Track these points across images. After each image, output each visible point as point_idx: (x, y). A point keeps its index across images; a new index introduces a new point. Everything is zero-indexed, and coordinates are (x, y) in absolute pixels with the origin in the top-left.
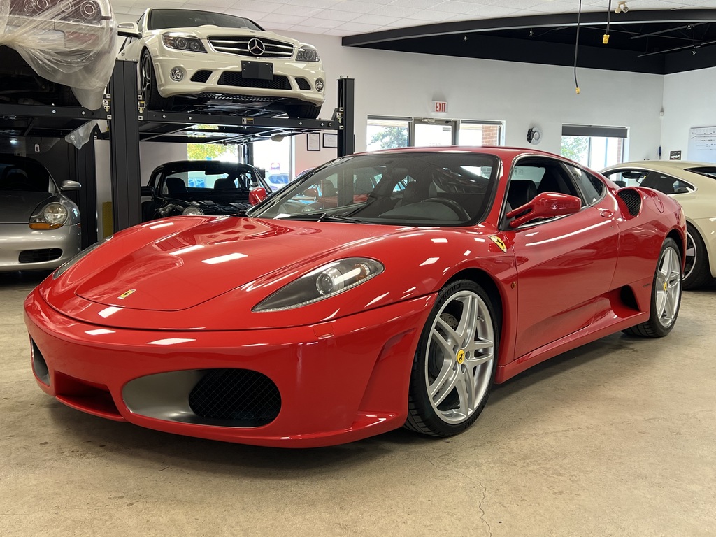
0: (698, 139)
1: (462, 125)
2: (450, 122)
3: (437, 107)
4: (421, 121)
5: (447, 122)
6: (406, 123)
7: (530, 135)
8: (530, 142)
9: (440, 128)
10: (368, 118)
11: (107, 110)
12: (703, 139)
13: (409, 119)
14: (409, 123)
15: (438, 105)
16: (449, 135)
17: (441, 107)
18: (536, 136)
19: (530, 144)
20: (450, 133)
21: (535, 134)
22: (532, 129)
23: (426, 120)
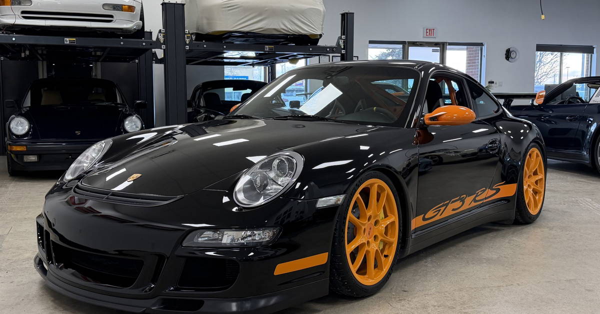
2: (439, 44)
4: (414, 44)
6: (401, 46)
7: (508, 55)
8: (508, 60)
9: (430, 49)
10: (369, 42)
11: (162, 42)
13: (403, 43)
14: (403, 46)
15: (428, 31)
17: (430, 32)
18: (513, 55)
19: (508, 61)
20: (439, 53)
21: (512, 53)
22: (509, 49)
23: (418, 43)
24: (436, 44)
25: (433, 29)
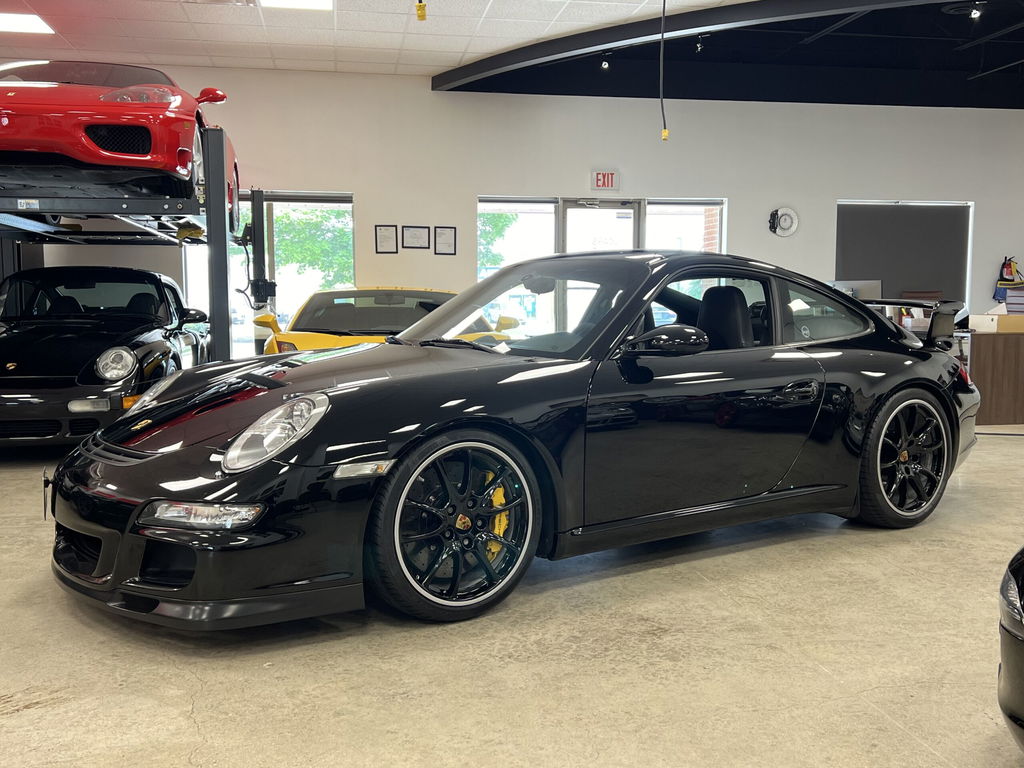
1: (650, 208)
2: (629, 203)
3: (598, 180)
4: (576, 203)
5: (625, 202)
6: (551, 207)
7: (774, 222)
8: (775, 232)
9: (612, 213)
10: (480, 201)
13: (554, 200)
14: (555, 207)
15: (600, 177)
16: (629, 224)
17: (605, 179)
18: (784, 223)
19: (773, 234)
20: (632, 220)
21: (782, 220)
22: (777, 211)
23: (581, 201)
24: (624, 204)
25: (612, 174)
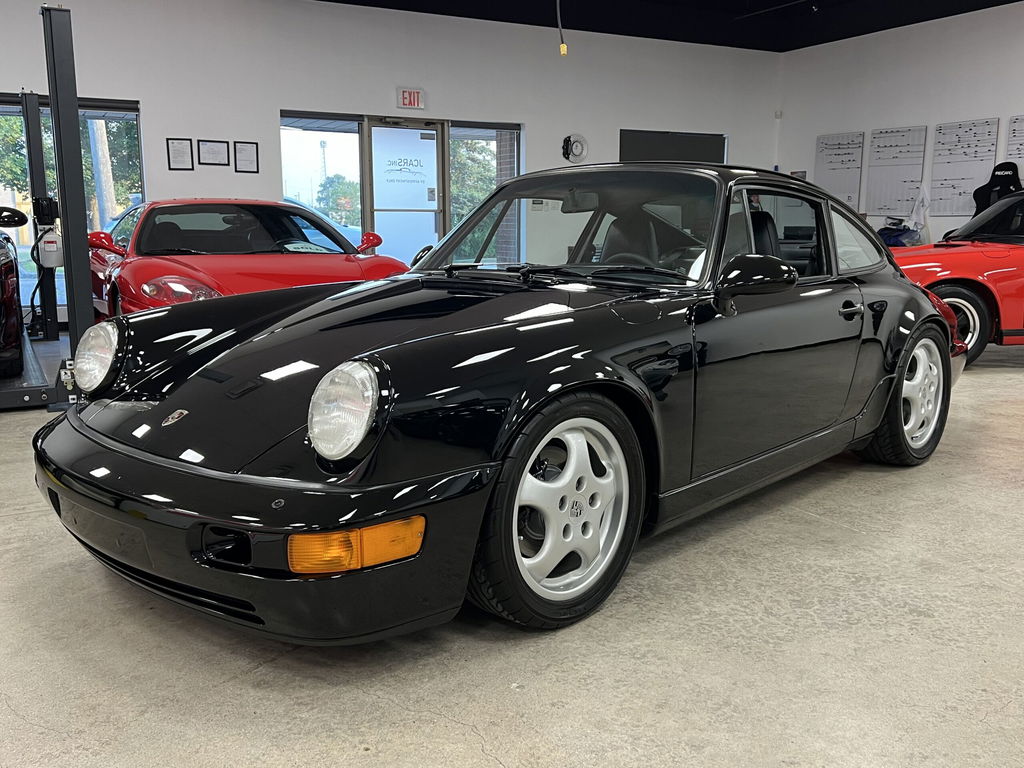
0: (830, 152)
1: (453, 131)
2: (432, 123)
3: (404, 98)
4: (383, 121)
5: (429, 123)
6: (355, 125)
7: (567, 149)
8: (568, 158)
9: (415, 133)
10: (282, 116)
12: (839, 152)
13: (359, 118)
14: (359, 125)
15: (406, 95)
16: (432, 146)
17: (411, 98)
18: (576, 149)
19: (567, 161)
20: (435, 142)
21: (574, 146)
22: (569, 137)
23: (388, 120)
25: (418, 93)
